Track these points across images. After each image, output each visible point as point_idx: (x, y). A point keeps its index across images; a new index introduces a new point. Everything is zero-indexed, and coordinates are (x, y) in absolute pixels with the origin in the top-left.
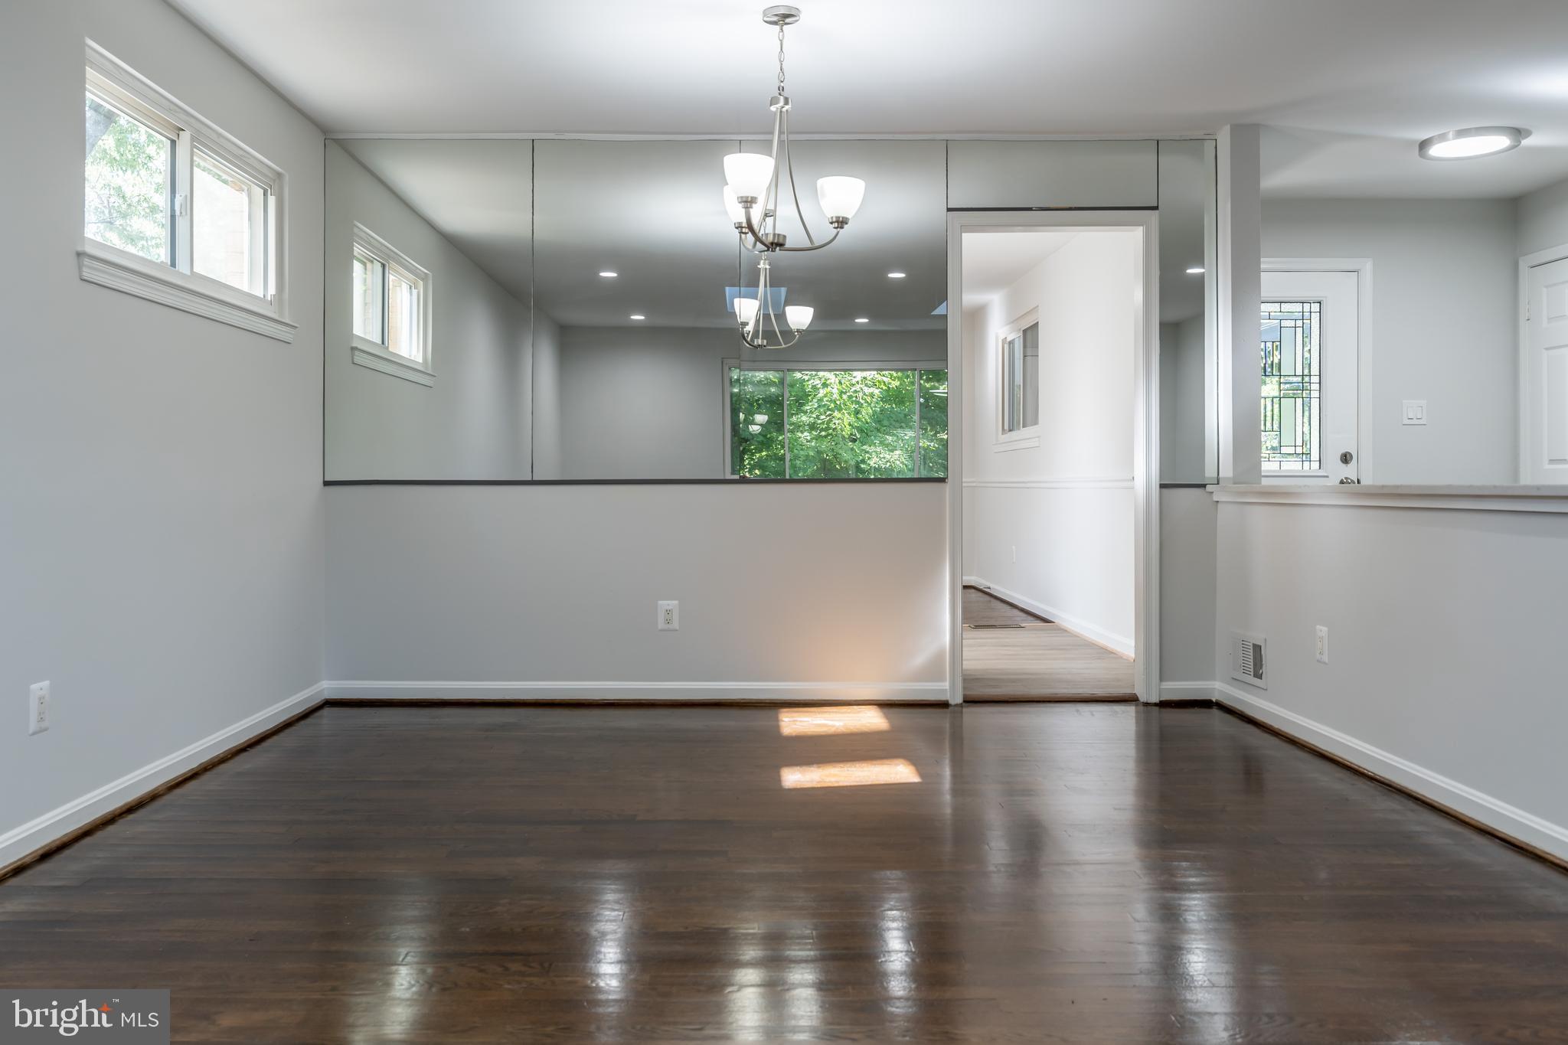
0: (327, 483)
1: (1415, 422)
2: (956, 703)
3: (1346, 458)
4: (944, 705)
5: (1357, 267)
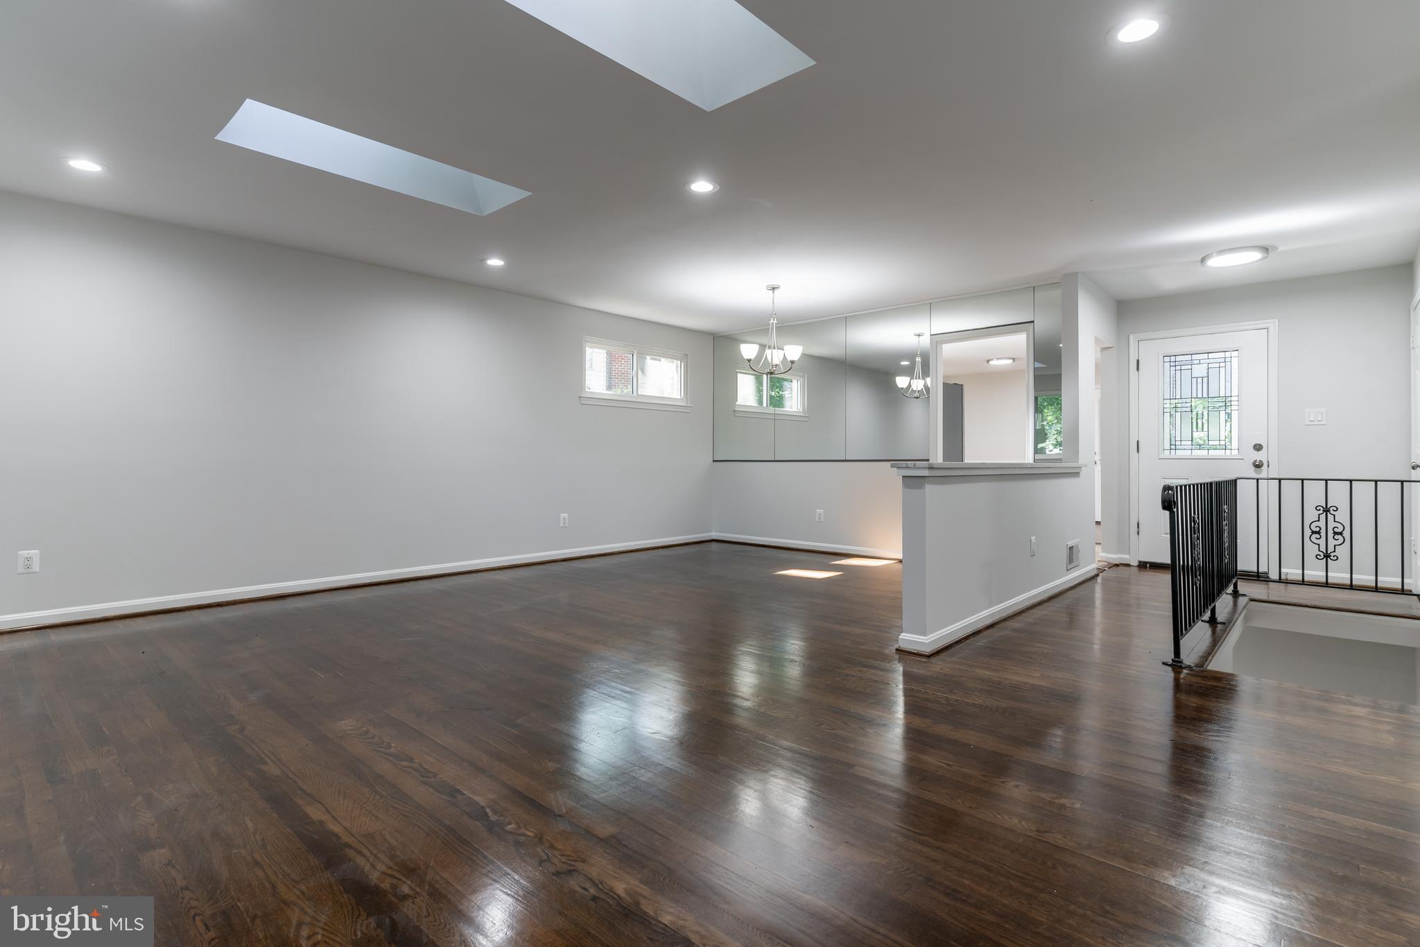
0: (714, 461)
1: (1316, 423)
3: (1258, 447)
5: (1266, 326)
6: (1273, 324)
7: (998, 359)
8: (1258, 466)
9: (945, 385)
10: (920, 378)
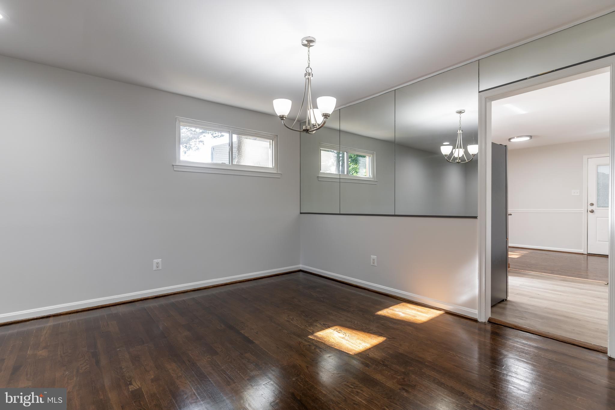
0: (301, 213)
2: (482, 321)
4: (476, 321)
7: (518, 137)
10: (461, 147)
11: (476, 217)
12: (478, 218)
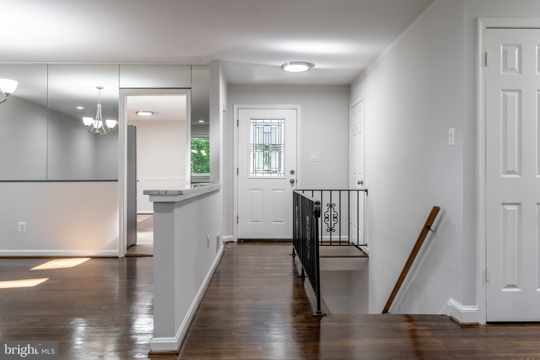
1: (315, 160)
2: (121, 257)
3: (292, 172)
4: (117, 258)
5: (296, 108)
6: (299, 107)
7: (144, 111)
8: (292, 182)
9: (128, 125)
10: (100, 120)
11: (117, 181)
12: (118, 181)
